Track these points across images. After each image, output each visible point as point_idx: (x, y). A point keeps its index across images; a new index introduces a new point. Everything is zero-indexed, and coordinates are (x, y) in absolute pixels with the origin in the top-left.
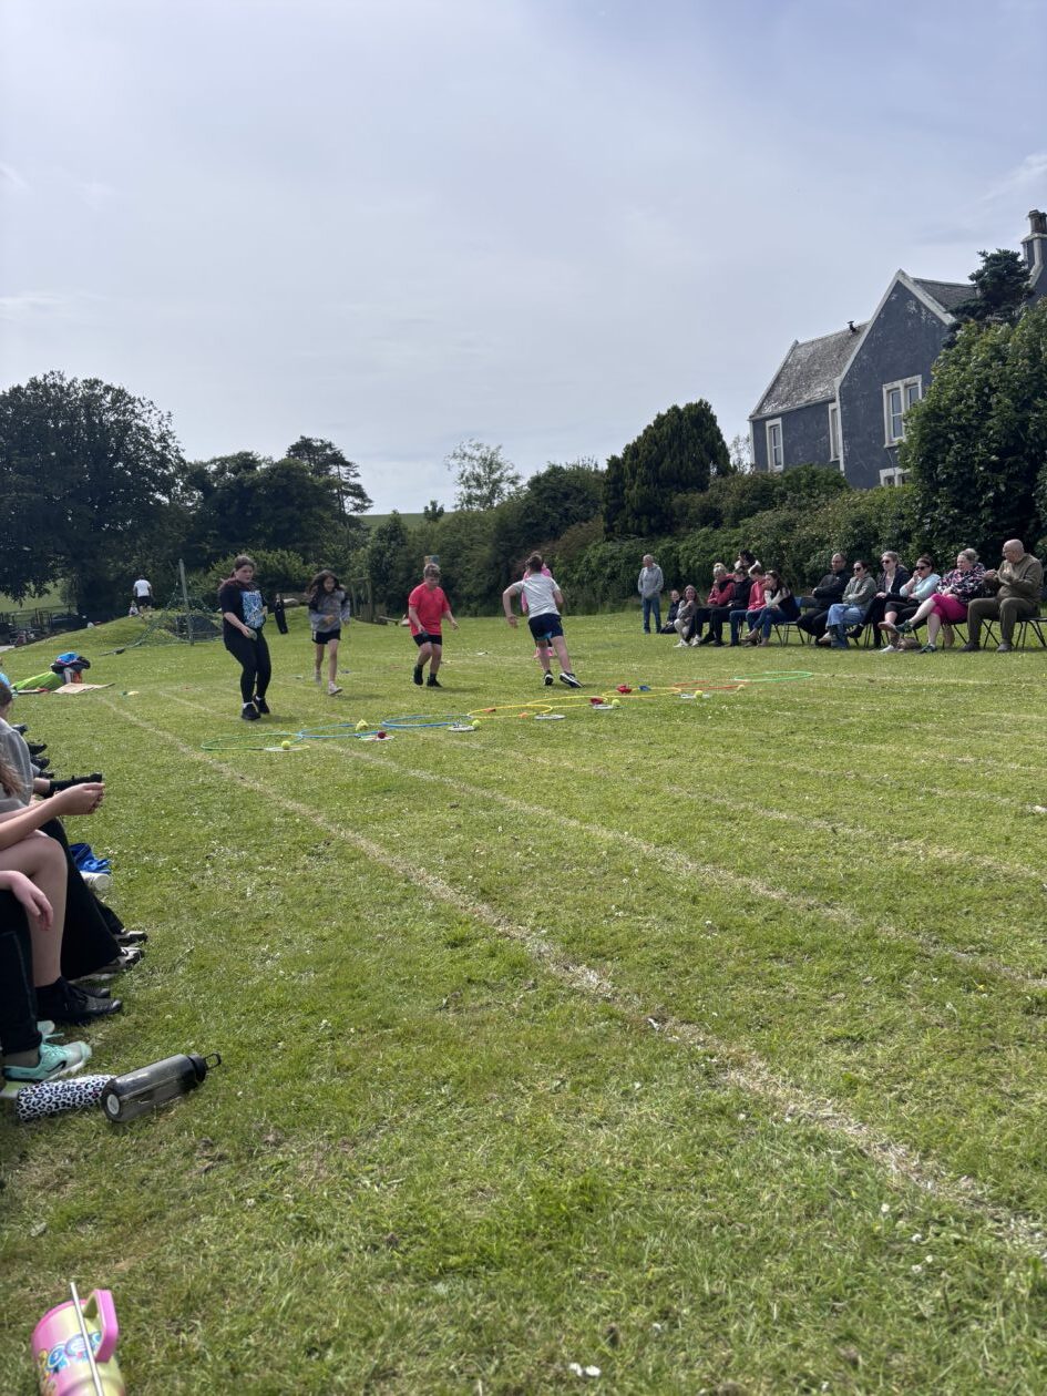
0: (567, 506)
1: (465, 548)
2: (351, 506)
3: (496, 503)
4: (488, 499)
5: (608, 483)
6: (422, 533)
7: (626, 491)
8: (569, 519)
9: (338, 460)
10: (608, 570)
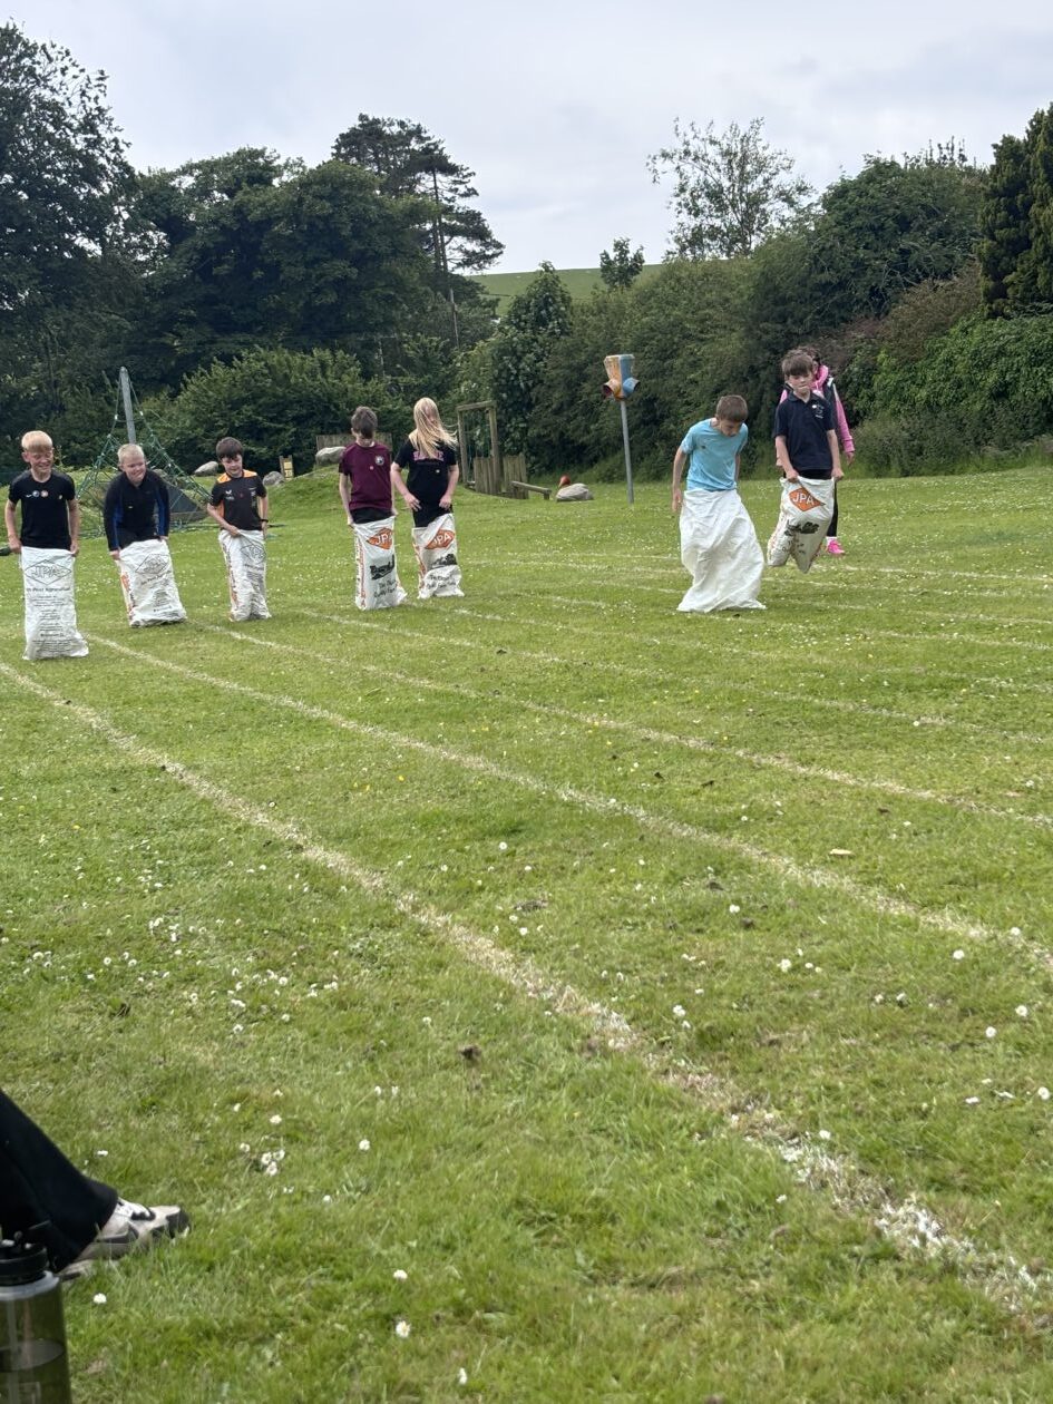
0: (905, 243)
1: (688, 337)
2: (459, 256)
3: (755, 241)
4: (739, 235)
5: (995, 193)
6: (602, 309)
7: (1034, 209)
8: (909, 271)
9: (435, 162)
10: (992, 379)
